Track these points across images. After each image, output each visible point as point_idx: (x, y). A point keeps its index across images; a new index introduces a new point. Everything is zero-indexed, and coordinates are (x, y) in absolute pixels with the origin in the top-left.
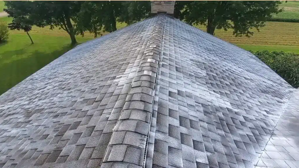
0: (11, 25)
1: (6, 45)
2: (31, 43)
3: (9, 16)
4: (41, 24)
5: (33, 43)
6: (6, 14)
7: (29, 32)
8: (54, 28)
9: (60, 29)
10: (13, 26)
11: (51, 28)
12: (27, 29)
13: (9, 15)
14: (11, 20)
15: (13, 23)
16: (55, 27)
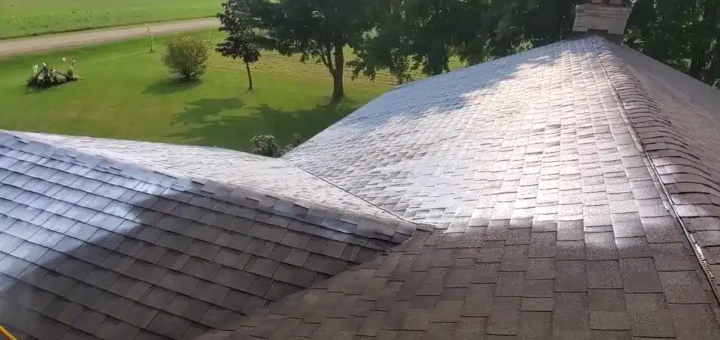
0: (222, 47)
1: (199, 87)
2: (248, 86)
3: (221, 29)
4: (287, 49)
5: (251, 88)
6: (217, 23)
7: (252, 66)
8: (308, 59)
9: (319, 61)
10: (225, 49)
11: (302, 60)
12: (251, 57)
13: (223, 26)
14: (223, 37)
15: (228, 44)
16: (310, 56)
